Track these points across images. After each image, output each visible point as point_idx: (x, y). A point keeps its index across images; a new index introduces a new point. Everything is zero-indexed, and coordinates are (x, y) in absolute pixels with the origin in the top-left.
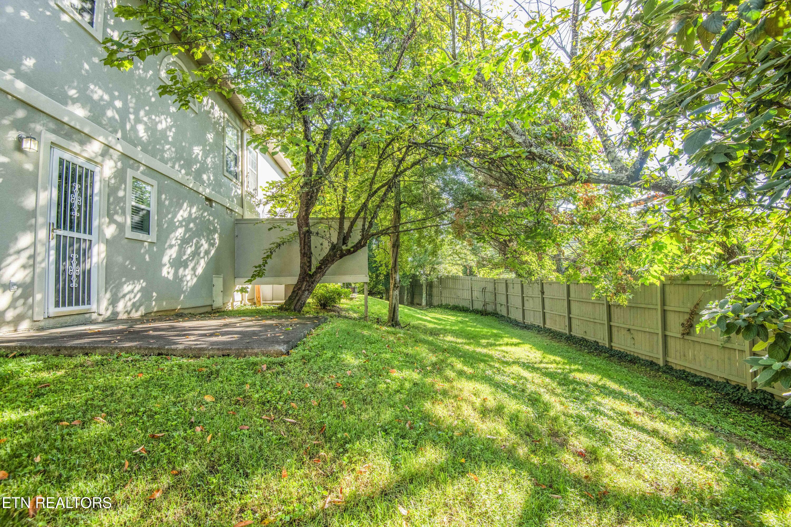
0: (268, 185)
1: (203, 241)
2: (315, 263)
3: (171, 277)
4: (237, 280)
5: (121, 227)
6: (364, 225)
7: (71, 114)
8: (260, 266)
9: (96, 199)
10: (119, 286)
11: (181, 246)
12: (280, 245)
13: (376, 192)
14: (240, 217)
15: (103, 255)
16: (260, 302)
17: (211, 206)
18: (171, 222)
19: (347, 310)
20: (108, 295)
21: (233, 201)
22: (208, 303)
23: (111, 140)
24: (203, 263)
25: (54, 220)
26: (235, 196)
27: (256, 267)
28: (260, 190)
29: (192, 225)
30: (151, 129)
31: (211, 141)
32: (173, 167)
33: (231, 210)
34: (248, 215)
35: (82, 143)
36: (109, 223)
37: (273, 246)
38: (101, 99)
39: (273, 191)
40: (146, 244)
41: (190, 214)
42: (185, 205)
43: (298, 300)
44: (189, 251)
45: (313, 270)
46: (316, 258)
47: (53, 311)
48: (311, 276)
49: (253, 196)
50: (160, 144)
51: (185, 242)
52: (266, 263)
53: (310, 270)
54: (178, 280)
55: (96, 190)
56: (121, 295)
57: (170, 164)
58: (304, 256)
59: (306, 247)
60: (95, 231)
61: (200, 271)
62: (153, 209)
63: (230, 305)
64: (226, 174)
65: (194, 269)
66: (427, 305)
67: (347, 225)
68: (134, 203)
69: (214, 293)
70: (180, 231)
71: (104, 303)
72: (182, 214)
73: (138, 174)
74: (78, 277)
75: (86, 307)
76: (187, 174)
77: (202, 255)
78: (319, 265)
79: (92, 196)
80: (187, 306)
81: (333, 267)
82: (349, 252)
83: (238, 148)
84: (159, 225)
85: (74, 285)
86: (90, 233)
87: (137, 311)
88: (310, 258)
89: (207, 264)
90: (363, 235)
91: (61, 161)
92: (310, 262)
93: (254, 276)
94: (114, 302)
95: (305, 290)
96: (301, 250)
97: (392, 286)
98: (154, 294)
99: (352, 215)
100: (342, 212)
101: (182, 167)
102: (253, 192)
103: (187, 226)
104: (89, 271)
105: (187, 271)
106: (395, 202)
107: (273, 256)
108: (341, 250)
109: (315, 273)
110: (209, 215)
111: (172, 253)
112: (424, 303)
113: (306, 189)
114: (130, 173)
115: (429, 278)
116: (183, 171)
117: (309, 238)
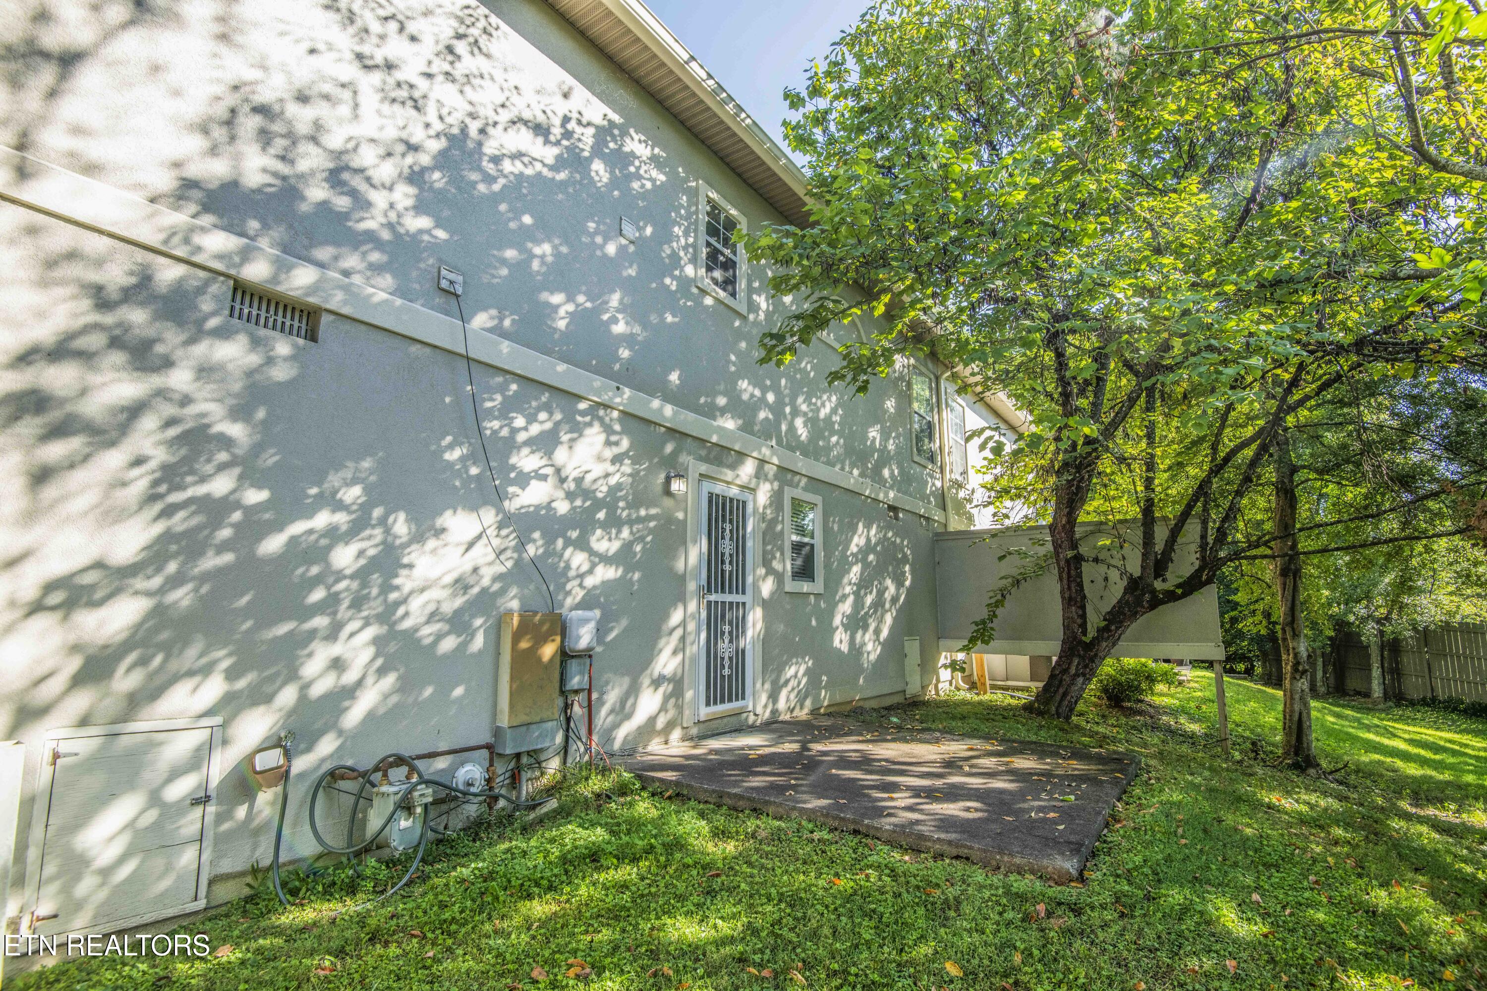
0: (986, 463)
1: (889, 582)
2: (1094, 621)
3: (845, 648)
4: (942, 642)
5: (779, 578)
6: (1204, 537)
7: (721, 430)
8: (983, 622)
9: (749, 544)
10: (780, 670)
11: (856, 594)
12: (1018, 581)
13: (1227, 459)
14: (941, 530)
15: (759, 625)
16: (984, 684)
17: (897, 518)
18: (844, 557)
19: (1173, 712)
20: (767, 686)
21: (929, 502)
22: (899, 688)
23: (766, 452)
24: (889, 619)
25: (704, 582)
26: (932, 493)
27: (977, 624)
28: (971, 472)
29: (871, 557)
30: (812, 422)
31: (892, 410)
32: (842, 469)
33: (927, 519)
34: (956, 524)
35: (733, 467)
36: (767, 574)
37: (1004, 582)
38: (752, 396)
39: (995, 471)
40: (812, 597)
41: (868, 539)
42: (861, 525)
43: (1065, 694)
44: (869, 600)
45: (1091, 633)
46: (1097, 610)
47: (705, 712)
48: (1089, 646)
49: (960, 486)
50: (823, 438)
51: (863, 585)
52: (995, 615)
53: (1085, 633)
54: (856, 650)
55: (749, 528)
56: (782, 680)
57: (838, 467)
58: (1069, 605)
59: (1073, 585)
60: (749, 590)
61: (885, 633)
62: (818, 541)
63: (931, 688)
64: (917, 458)
65: (877, 632)
66: (1386, 697)
67: (1161, 534)
68: (794, 538)
69: (907, 668)
70: (856, 569)
71: (764, 698)
72: (857, 542)
73: (799, 493)
74: (731, 659)
75: (740, 703)
76: (862, 475)
77: (887, 606)
78: (1104, 623)
79: (744, 537)
80: (868, 694)
81: (1134, 627)
82: (1171, 597)
83: (932, 410)
84: (827, 566)
85: (726, 672)
86: (744, 593)
87: (802, 708)
88: (1083, 607)
89: (895, 619)
90: (1203, 559)
91: (711, 495)
92: (1083, 616)
93: (973, 640)
94: (774, 697)
95: (1077, 675)
96: (1062, 592)
97: (1288, 669)
98: (824, 678)
99: (1171, 512)
100: (1148, 509)
101: (853, 465)
102: (960, 479)
103: (864, 560)
104: (743, 651)
105: (867, 637)
106: (1277, 470)
107: (1006, 603)
108: (1153, 592)
109: (1096, 641)
110: (896, 535)
111: (846, 607)
112: (1377, 691)
113: (1067, 477)
114: (789, 493)
115: (1388, 629)
116: (856, 472)
117: (1078, 568)
